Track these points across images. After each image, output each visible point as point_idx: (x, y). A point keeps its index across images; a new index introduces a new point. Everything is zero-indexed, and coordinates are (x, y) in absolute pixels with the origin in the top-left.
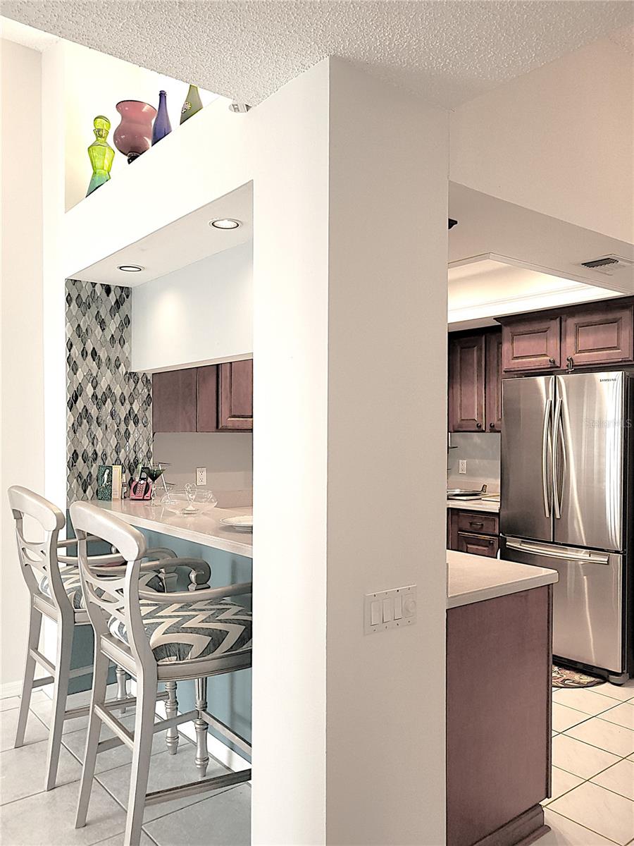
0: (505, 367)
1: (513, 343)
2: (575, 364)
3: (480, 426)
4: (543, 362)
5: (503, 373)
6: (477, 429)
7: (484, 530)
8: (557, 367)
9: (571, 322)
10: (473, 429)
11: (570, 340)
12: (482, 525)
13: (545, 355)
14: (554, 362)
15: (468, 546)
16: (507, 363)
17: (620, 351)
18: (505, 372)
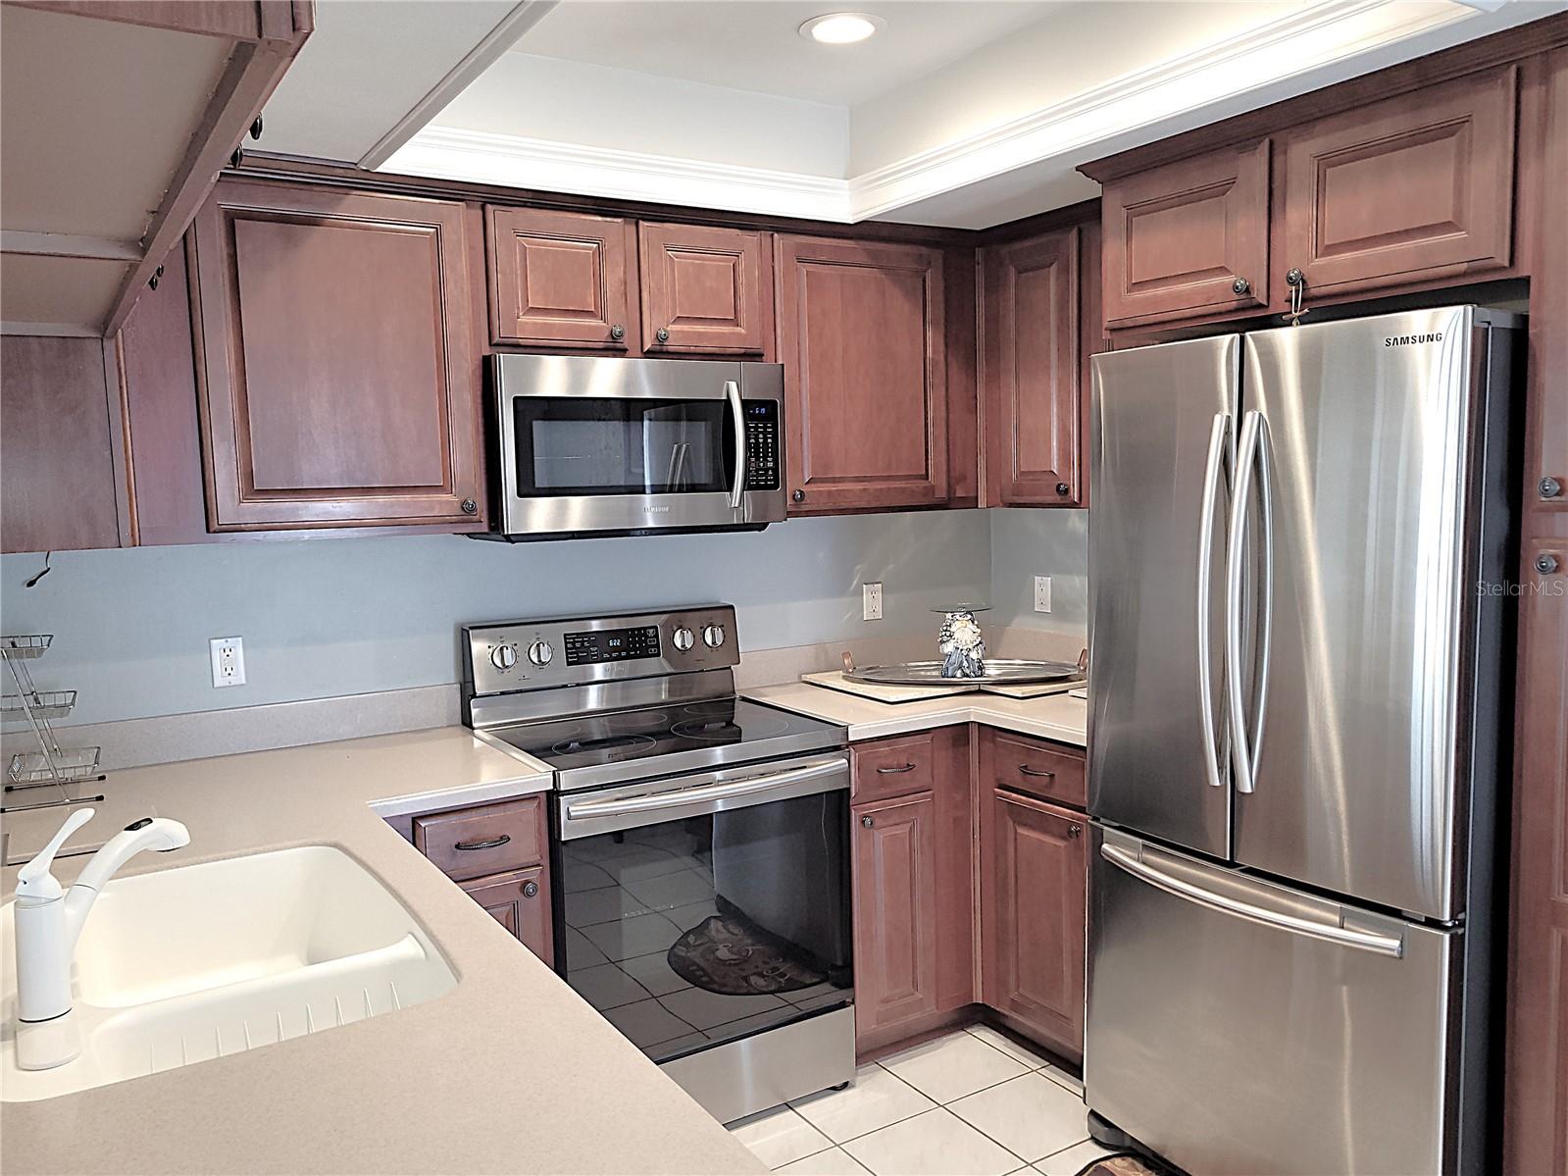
0: (1111, 314)
1: (1129, 239)
2: (1314, 292)
3: (1067, 491)
4: (1214, 291)
5: (1106, 335)
6: (1058, 498)
7: (1056, 793)
8: (1260, 306)
9: (1302, 154)
10: (1049, 499)
11: (1297, 215)
12: (1052, 776)
13: (1223, 270)
14: (1248, 291)
15: (1020, 830)
16: (1117, 303)
17: (1462, 235)
18: (1113, 330)
